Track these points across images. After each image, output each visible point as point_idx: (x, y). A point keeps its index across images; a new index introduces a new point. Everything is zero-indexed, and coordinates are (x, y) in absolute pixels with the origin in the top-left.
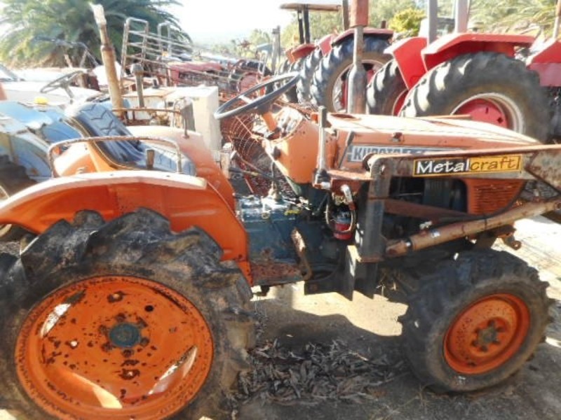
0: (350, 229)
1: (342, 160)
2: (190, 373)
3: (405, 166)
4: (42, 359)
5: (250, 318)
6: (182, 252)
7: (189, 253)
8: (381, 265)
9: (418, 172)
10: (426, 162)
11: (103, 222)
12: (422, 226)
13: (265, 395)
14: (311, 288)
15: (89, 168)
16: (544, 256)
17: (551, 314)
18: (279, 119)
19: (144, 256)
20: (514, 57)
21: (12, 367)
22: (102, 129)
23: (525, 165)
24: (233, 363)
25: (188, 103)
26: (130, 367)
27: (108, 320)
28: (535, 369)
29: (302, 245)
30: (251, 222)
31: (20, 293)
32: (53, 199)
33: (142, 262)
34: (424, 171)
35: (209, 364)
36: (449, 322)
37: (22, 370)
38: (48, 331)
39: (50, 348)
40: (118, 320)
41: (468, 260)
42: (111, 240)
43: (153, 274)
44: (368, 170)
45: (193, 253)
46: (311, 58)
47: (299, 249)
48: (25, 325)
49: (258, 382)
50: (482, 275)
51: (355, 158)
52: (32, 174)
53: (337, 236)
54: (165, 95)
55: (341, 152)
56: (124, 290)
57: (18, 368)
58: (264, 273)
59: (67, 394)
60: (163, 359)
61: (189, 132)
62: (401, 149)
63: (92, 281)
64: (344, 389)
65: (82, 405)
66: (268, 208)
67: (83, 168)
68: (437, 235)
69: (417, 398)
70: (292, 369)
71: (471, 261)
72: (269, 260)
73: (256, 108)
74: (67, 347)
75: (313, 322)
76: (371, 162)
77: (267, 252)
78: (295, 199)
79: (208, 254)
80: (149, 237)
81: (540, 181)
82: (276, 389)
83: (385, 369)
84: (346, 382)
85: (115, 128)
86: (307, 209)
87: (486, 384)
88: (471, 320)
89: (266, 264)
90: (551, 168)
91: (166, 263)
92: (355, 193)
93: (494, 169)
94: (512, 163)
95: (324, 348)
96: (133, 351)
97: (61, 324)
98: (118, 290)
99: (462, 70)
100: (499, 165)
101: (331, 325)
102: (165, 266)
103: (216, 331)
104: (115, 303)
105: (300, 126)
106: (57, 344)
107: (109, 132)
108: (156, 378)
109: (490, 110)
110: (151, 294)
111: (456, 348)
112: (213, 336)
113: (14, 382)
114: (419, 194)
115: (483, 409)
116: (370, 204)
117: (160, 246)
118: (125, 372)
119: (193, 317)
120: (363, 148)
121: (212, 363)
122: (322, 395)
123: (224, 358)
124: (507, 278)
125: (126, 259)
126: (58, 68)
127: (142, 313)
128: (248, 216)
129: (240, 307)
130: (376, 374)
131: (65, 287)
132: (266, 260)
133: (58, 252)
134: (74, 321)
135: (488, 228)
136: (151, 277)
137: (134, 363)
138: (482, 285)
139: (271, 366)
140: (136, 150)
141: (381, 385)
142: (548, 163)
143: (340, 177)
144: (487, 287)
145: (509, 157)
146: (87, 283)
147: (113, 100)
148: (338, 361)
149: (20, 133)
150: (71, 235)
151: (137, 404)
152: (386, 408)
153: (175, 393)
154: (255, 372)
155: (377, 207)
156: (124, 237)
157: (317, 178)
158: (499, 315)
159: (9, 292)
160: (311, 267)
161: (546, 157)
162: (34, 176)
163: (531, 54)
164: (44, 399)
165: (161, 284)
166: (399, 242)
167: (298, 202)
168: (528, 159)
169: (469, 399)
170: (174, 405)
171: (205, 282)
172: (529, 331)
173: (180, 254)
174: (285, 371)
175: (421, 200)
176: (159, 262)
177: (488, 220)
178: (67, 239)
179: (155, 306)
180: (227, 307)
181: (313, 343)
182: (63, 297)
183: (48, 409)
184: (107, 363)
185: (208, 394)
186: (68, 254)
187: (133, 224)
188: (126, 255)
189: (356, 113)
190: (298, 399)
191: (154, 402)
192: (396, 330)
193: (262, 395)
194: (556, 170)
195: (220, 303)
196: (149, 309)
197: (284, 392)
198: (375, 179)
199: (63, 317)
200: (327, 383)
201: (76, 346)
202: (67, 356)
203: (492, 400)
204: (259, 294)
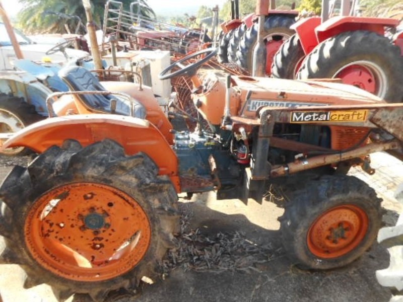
0: (245, 157)
1: (243, 110)
2: (136, 247)
3: (285, 115)
4: (41, 234)
5: (175, 213)
6: (131, 169)
7: (136, 170)
9: (294, 120)
10: (299, 113)
11: (81, 147)
12: (297, 157)
13: (187, 265)
14: (221, 196)
15: (74, 112)
16: (391, 180)
18: (203, 80)
19: (106, 171)
20: (384, 34)
21: (22, 238)
22: (82, 85)
23: (369, 117)
24: (164, 242)
25: (147, 64)
26: (98, 242)
27: (84, 211)
28: (373, 258)
29: (214, 166)
30: (182, 149)
31: (27, 191)
32: (50, 131)
33: (105, 174)
34: (298, 119)
35: (148, 242)
36: (311, 223)
37: (29, 240)
38: (45, 216)
39: (47, 227)
40: (90, 212)
41: (326, 181)
42: (85, 160)
43: (112, 182)
44: (259, 117)
45: (139, 170)
46: (238, 31)
47: (212, 169)
48: (30, 212)
49: (183, 256)
50: (334, 192)
51: (253, 108)
52: (40, 110)
53: (239, 161)
54: (132, 57)
55: (243, 104)
56: (94, 192)
57: (26, 239)
58: (188, 185)
59: (56, 257)
60: (119, 238)
62: (285, 103)
63: (73, 185)
64: (240, 264)
65: (66, 264)
66: (193, 140)
67: (70, 110)
68: (306, 163)
69: (288, 272)
70: (207, 249)
71: (328, 182)
72: (194, 175)
73: (186, 72)
74: (57, 227)
76: (261, 112)
77: (192, 170)
78: (213, 135)
79: (149, 171)
80: (110, 158)
81: (380, 130)
82: (195, 261)
83: (270, 252)
84: (241, 259)
85: (92, 83)
86: (220, 142)
87: (336, 265)
88: (326, 222)
89: (191, 178)
90: (388, 120)
91: (121, 175)
92: (249, 133)
93: (347, 120)
94: (360, 116)
95: (229, 236)
96: (100, 232)
97: (54, 212)
98: (90, 192)
99: (343, 44)
100: (351, 117)
101: (236, 220)
102: (120, 178)
103: (153, 221)
104: (88, 200)
105: (215, 86)
106: (51, 225)
107: (87, 87)
108: (115, 250)
109: (363, 73)
110: (111, 194)
111: (316, 240)
112: (151, 224)
113: (24, 247)
114: (298, 134)
115: (332, 282)
116: (260, 141)
117: (116, 164)
118: (95, 244)
119: (138, 212)
120: (258, 101)
121: (150, 241)
122: (224, 267)
123: (158, 238)
124: (353, 194)
125: (94, 172)
126: (59, 34)
127: (106, 208)
128: (180, 146)
129: (169, 206)
130: (263, 255)
131: (56, 188)
132: (191, 175)
133: (52, 166)
134: (62, 210)
135: (342, 160)
136: (111, 184)
137: (100, 239)
138: (334, 198)
139: (192, 246)
140: (106, 99)
141: (265, 263)
142: (386, 116)
143: (239, 122)
144: (337, 200)
145: (358, 112)
146: (70, 187)
147: (95, 61)
148: (238, 245)
149: (32, 82)
150: (60, 155)
151: (102, 265)
152: (266, 277)
153: (126, 260)
154: (181, 250)
155: (265, 143)
156: (94, 158)
157: (223, 123)
158: (346, 219)
159: (20, 190)
160: (220, 181)
161: (385, 112)
162: (41, 112)
163: (398, 32)
164: (42, 259)
165: (117, 189)
166: (280, 167)
167: (215, 137)
168: (371, 113)
169: (324, 275)
170: (125, 267)
171: (146, 189)
172: (368, 232)
174: (202, 250)
175: (298, 139)
176: (116, 175)
177: (342, 154)
178: (57, 158)
179: (115, 203)
180: (160, 205)
181: (223, 233)
182: (55, 195)
183: (45, 265)
184: (83, 239)
185: (147, 262)
186: (58, 167)
187: (100, 149)
188: (94, 169)
189: (258, 76)
190: (208, 269)
191: (113, 265)
192: (276, 226)
193: (185, 265)
194: (391, 122)
195: (156, 203)
196: (110, 205)
197: (200, 264)
198: (264, 124)
199: (55, 208)
200: (229, 259)
201: (63, 227)
202: (57, 233)
204: (185, 198)
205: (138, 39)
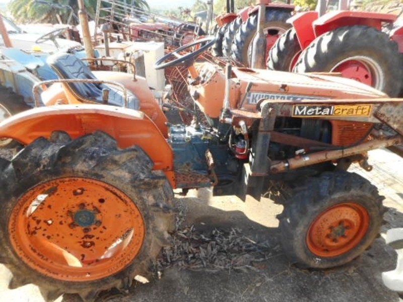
0: (245, 152)
1: (243, 102)
3: (286, 109)
4: (28, 232)
5: (171, 211)
6: (124, 163)
7: (129, 164)
8: (266, 178)
9: (296, 113)
10: (302, 107)
11: (70, 140)
12: (298, 152)
13: (182, 263)
14: (218, 191)
15: (64, 102)
17: (385, 219)
18: (200, 71)
19: (97, 165)
20: (381, 30)
21: (6, 236)
22: (72, 73)
23: (373, 112)
24: (158, 240)
25: (141, 55)
26: (88, 240)
27: (74, 207)
28: (372, 256)
29: (211, 161)
30: (177, 143)
31: (12, 186)
33: (96, 168)
34: (300, 113)
35: (141, 241)
36: (311, 221)
37: (14, 238)
38: (32, 212)
39: (33, 224)
40: (80, 208)
41: (328, 178)
42: (74, 153)
43: (104, 178)
44: (260, 110)
45: (132, 164)
46: (234, 24)
47: (209, 164)
48: (15, 208)
49: (177, 254)
50: (336, 189)
51: (253, 101)
52: (29, 101)
53: (237, 156)
54: (125, 48)
55: (242, 97)
56: (84, 187)
57: (11, 237)
58: (184, 180)
59: (44, 255)
60: (111, 235)
61: (137, 77)
62: (286, 96)
63: (62, 180)
64: (236, 262)
65: (56, 264)
66: (189, 134)
67: (60, 100)
68: (307, 159)
69: (286, 271)
70: (202, 247)
72: (189, 171)
73: (183, 62)
74: (45, 224)
75: (220, 215)
76: (263, 105)
77: (188, 164)
78: (210, 128)
79: (143, 165)
80: (101, 151)
81: (384, 125)
82: (189, 259)
83: (266, 250)
84: (238, 257)
85: (83, 72)
86: (217, 135)
87: (335, 264)
88: (327, 220)
89: (186, 173)
90: (392, 116)
91: (113, 170)
92: (249, 127)
93: (351, 114)
94: (364, 111)
95: (225, 233)
96: (90, 229)
97: (41, 209)
98: (80, 187)
99: (341, 38)
100: (355, 111)
101: (231, 217)
102: (112, 173)
103: (147, 218)
104: (78, 196)
105: (213, 77)
106: (38, 222)
107: (78, 75)
108: (106, 248)
109: (360, 68)
110: (103, 190)
111: (315, 239)
112: (145, 222)
113: (8, 246)
114: (298, 129)
115: (332, 281)
116: (260, 135)
117: (108, 158)
118: (85, 243)
119: (131, 208)
120: (259, 94)
121: (143, 240)
122: (221, 266)
123: (152, 237)
124: (354, 192)
125: (84, 166)
126: (50, 24)
127: (97, 204)
128: (175, 139)
129: (165, 203)
130: (260, 253)
131: (43, 183)
132: (187, 170)
133: (39, 159)
134: (50, 207)
135: (345, 156)
136: (102, 180)
137: (91, 237)
138: (336, 196)
139: (187, 244)
140: (97, 89)
141: (263, 261)
142: (391, 112)
143: (239, 115)
144: (339, 198)
145: (362, 106)
146: (58, 181)
147: (87, 51)
148: (234, 243)
149: (21, 71)
150: (48, 148)
151: (92, 264)
152: (264, 277)
153: (119, 258)
154: (176, 247)
155: (265, 137)
156: (84, 151)
157: (222, 115)
158: (347, 217)
159: (5, 185)
160: (217, 177)
161: (390, 107)
162: (30, 103)
163: (394, 28)
164: (28, 258)
165: (109, 184)
166: (280, 163)
167: (212, 130)
168: (376, 108)
169: (322, 274)
170: (117, 266)
171: (139, 185)
172: (368, 230)
173: (123, 164)
174: (197, 248)
175: (298, 134)
176: (107, 170)
177: (345, 150)
178: (45, 151)
179: (106, 199)
180: (155, 202)
181: (218, 230)
182: (42, 190)
183: (31, 265)
184: (72, 236)
185: (140, 261)
186: (45, 161)
187: (91, 142)
188: (84, 163)
189: (257, 68)
190: (204, 267)
191: (104, 264)
192: (274, 223)
193: (180, 263)
194: (396, 117)
195: (150, 200)
196: (102, 201)
197: (195, 262)
198: (265, 117)
199: (43, 203)
200: (225, 258)
201: (52, 224)
202: (45, 230)
203: (339, 276)
204: (180, 194)
205: (131, 30)
